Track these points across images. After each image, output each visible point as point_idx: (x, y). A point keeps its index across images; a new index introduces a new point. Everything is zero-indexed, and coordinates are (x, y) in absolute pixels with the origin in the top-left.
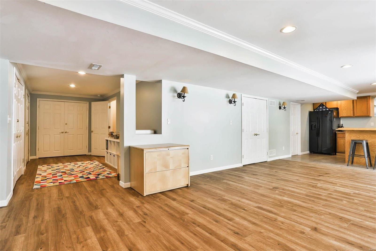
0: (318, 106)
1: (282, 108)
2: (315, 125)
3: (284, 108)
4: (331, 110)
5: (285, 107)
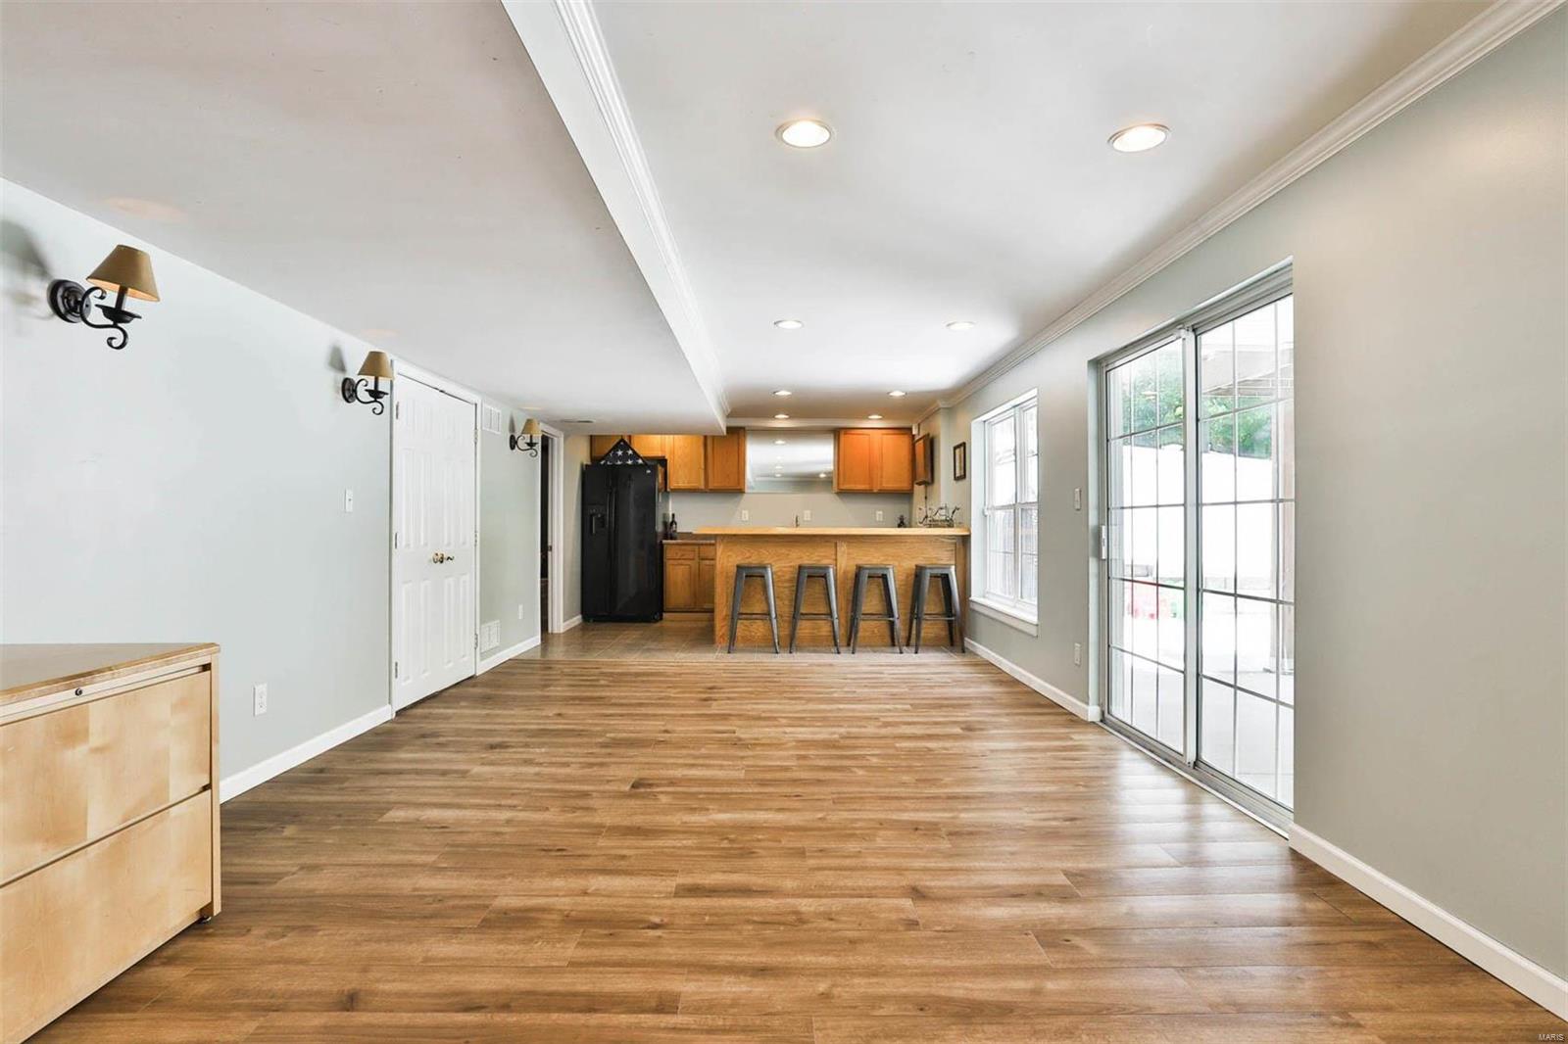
0: (611, 447)
1: (522, 443)
2: (603, 516)
3: (528, 444)
4: (649, 463)
5: (534, 441)
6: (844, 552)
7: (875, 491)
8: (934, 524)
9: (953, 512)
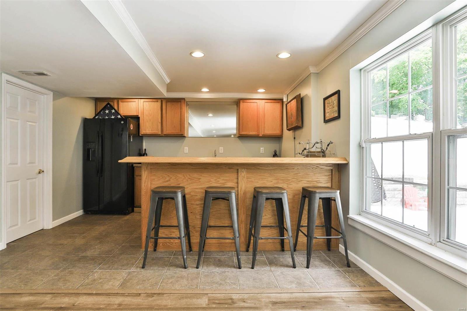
0: (102, 108)
6: (244, 177)
7: (261, 135)
8: (311, 155)
9: (328, 145)
